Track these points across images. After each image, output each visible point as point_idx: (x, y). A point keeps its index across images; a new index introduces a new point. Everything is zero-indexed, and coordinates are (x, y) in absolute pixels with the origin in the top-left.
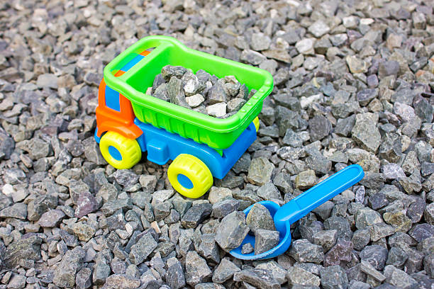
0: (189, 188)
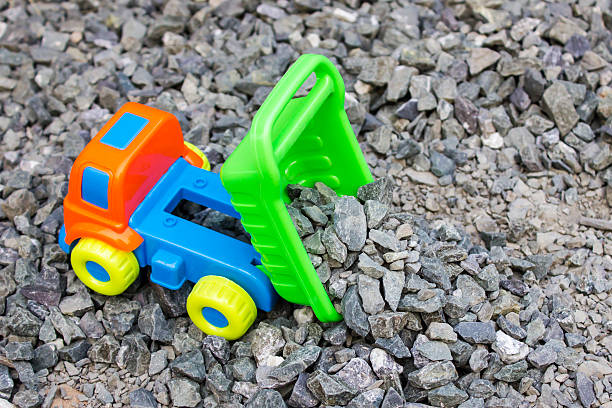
0: (221, 326)
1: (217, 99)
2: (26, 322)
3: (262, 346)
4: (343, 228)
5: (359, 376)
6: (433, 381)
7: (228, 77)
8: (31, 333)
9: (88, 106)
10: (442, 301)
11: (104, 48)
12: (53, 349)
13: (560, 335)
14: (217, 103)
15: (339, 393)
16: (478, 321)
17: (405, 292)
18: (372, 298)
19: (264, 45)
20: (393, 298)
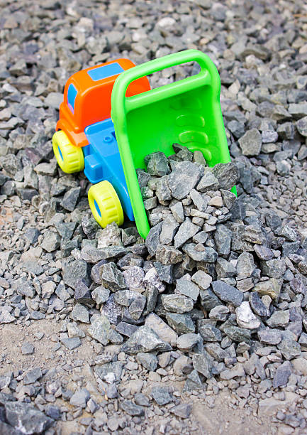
1: (244, 102)
2: (11, 164)
3: (104, 236)
4: (174, 179)
5: (133, 279)
6: (172, 306)
7: (260, 91)
8: (11, 172)
9: (168, 76)
10: (208, 256)
11: (212, 52)
12: (13, 185)
13: (298, 331)
14: (242, 104)
15: (110, 281)
16: (235, 287)
17: (191, 240)
18: (167, 233)
19: (299, 81)
20: (180, 240)
